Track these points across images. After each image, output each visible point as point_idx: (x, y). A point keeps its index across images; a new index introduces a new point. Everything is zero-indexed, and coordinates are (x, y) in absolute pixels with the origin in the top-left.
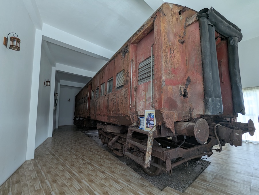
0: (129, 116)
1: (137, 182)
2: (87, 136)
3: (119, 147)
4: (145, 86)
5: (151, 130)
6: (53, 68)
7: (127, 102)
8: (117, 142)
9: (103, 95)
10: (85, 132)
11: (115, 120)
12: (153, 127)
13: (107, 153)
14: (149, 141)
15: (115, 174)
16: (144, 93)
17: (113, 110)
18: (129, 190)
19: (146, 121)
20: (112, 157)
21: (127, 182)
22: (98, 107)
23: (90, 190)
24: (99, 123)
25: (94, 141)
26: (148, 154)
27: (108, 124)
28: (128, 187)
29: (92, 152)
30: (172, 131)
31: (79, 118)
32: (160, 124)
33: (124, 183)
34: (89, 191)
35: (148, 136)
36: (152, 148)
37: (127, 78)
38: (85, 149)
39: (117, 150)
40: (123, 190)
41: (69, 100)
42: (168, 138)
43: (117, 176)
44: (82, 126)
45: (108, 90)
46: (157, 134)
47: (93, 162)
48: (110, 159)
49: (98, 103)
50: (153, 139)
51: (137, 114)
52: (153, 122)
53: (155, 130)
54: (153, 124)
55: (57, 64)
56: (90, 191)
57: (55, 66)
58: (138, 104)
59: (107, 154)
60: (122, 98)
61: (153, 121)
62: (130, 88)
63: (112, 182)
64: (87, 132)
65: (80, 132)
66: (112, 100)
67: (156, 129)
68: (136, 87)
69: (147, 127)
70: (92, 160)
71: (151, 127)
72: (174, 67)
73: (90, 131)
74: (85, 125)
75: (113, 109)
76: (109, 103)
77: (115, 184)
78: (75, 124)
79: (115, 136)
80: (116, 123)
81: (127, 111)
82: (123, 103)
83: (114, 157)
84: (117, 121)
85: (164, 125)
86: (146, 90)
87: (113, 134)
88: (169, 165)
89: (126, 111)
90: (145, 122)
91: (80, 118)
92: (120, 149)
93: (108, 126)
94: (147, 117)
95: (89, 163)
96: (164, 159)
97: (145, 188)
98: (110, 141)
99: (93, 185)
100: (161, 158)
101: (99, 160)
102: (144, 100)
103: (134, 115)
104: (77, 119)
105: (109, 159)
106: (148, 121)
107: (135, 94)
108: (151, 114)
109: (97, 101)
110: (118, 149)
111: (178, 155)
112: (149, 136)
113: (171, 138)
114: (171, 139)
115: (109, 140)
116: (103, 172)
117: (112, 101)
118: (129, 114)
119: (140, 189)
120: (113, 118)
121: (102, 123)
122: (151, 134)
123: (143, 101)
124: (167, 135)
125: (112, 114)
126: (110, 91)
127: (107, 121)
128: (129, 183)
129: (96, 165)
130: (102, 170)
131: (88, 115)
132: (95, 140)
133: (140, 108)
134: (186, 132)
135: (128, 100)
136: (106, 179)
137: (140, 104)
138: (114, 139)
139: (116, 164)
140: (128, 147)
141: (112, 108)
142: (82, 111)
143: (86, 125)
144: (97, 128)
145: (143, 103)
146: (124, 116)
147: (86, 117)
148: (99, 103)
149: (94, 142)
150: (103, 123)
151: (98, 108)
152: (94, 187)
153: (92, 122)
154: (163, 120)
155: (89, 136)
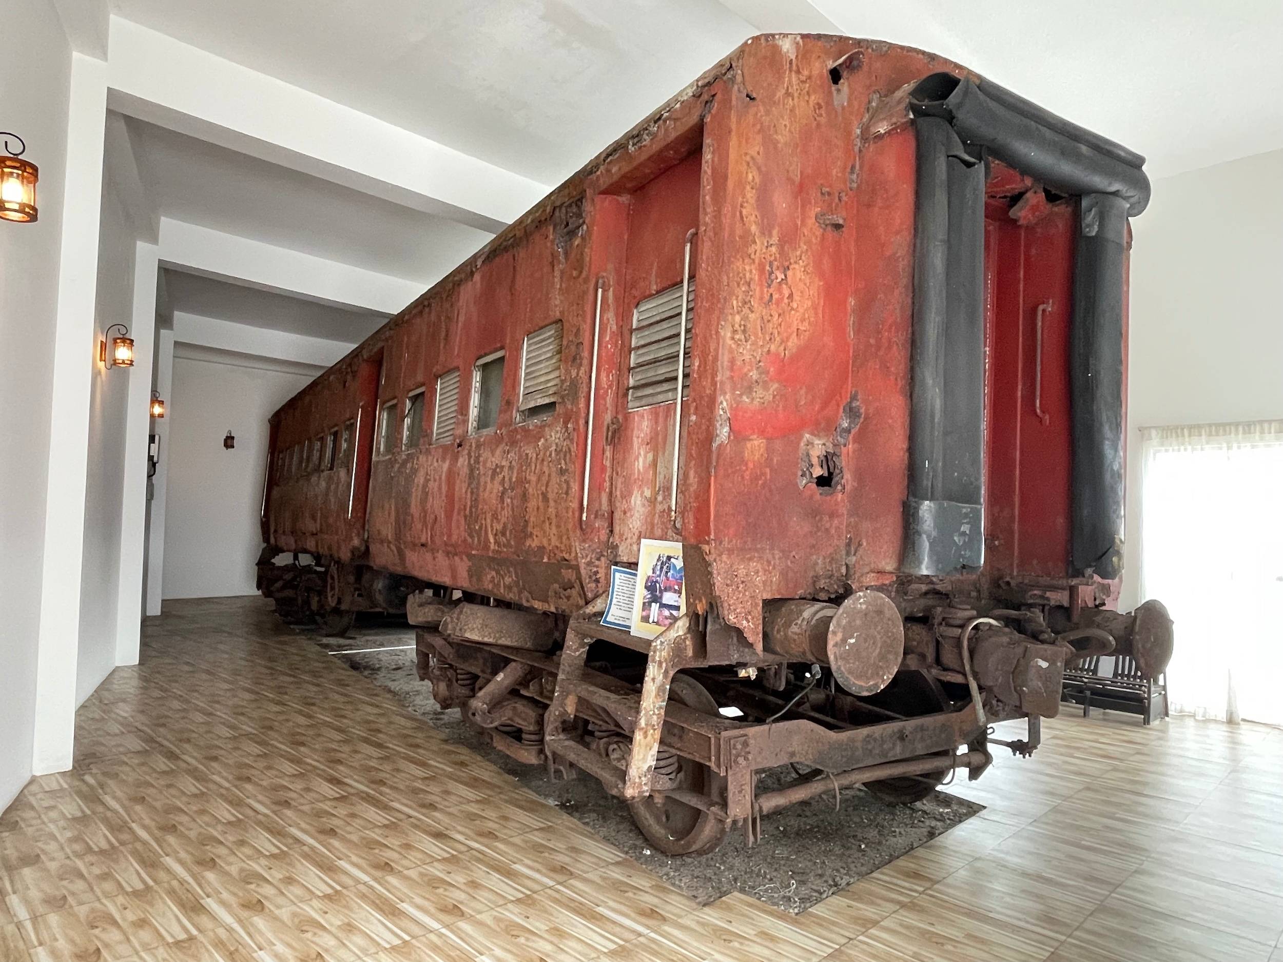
0: (574, 563)
1: (601, 877)
2: (346, 666)
3: (524, 718)
4: (656, 423)
5: (661, 634)
6: (142, 247)
7: (567, 493)
8: (514, 693)
9: (447, 441)
10: (332, 641)
11: (508, 580)
12: (676, 619)
13: (465, 754)
14: (653, 679)
15: (497, 844)
16: (650, 456)
17: (499, 527)
18: (557, 901)
19: (645, 592)
20: (486, 771)
21: (552, 874)
22: (414, 502)
23: (380, 896)
24: (421, 592)
25: (390, 691)
26: (645, 737)
27: (469, 597)
28: (557, 891)
29: (380, 746)
30: (751, 640)
31: (291, 555)
32: (700, 609)
33: (537, 876)
34: (373, 902)
35: (650, 659)
36: (663, 712)
37: (574, 374)
38: (340, 730)
39: (517, 735)
40: (530, 902)
41: (229, 442)
42: (742, 673)
43: (506, 850)
44: (314, 606)
45: (473, 412)
46: (690, 653)
47: (387, 791)
48: (476, 779)
49: (420, 479)
50: (672, 673)
51: (616, 556)
52: (675, 596)
53: (681, 633)
54: (677, 608)
55: (167, 224)
56: (377, 901)
57: (153, 238)
58: (620, 506)
59: (462, 758)
60: (545, 469)
61: (675, 591)
62: (587, 423)
63: (480, 873)
64: (342, 641)
65: (302, 641)
66: (494, 473)
67: (689, 628)
68: (615, 420)
69: (645, 619)
70: (382, 782)
71: (666, 618)
72: (782, 348)
73: (361, 640)
74: (332, 602)
75: (498, 521)
76: (478, 488)
77: (495, 881)
78: (267, 594)
79: (507, 661)
80: (511, 595)
81: (568, 538)
82: (551, 496)
83: (498, 773)
84: (517, 583)
85: (716, 612)
86: (657, 443)
87: (494, 650)
88: (740, 792)
89: (560, 537)
90: (641, 594)
91: (296, 558)
92: (531, 728)
93: (468, 608)
94: (650, 573)
95: (368, 794)
96: (719, 766)
97: (630, 894)
98: (480, 689)
99: (393, 880)
100: (710, 760)
101: (418, 784)
102: (648, 493)
103: (598, 559)
104: (282, 560)
105: (474, 783)
106: (654, 591)
107: (608, 454)
108: (669, 558)
109: (415, 471)
110: (520, 731)
111: (793, 754)
112: (654, 661)
113: (752, 673)
114: (753, 677)
115: (473, 684)
116: (439, 835)
117: (493, 479)
118: (576, 557)
119: (608, 898)
120: (498, 572)
121: (436, 594)
122: (661, 651)
123: (643, 492)
124: (735, 658)
125: (492, 546)
126: (482, 423)
127: (466, 585)
128: (561, 878)
129: (406, 805)
130: (434, 827)
131: (356, 542)
132: (393, 686)
133: (626, 529)
134: (806, 646)
135: (575, 487)
136: (452, 860)
137: (630, 510)
138: (500, 677)
139: (506, 801)
140: (561, 715)
141: (495, 517)
142: (314, 518)
143: (339, 601)
144: (411, 621)
145: (644, 505)
146: (553, 561)
147: (345, 555)
148: (422, 481)
149: (389, 696)
150: (441, 592)
151: (415, 509)
152: (395, 888)
153: (379, 585)
154: (711, 590)
155: (355, 665)
